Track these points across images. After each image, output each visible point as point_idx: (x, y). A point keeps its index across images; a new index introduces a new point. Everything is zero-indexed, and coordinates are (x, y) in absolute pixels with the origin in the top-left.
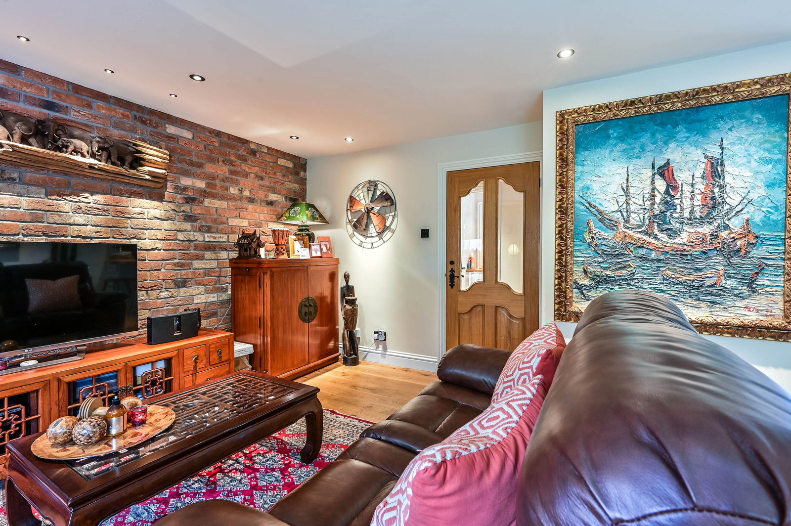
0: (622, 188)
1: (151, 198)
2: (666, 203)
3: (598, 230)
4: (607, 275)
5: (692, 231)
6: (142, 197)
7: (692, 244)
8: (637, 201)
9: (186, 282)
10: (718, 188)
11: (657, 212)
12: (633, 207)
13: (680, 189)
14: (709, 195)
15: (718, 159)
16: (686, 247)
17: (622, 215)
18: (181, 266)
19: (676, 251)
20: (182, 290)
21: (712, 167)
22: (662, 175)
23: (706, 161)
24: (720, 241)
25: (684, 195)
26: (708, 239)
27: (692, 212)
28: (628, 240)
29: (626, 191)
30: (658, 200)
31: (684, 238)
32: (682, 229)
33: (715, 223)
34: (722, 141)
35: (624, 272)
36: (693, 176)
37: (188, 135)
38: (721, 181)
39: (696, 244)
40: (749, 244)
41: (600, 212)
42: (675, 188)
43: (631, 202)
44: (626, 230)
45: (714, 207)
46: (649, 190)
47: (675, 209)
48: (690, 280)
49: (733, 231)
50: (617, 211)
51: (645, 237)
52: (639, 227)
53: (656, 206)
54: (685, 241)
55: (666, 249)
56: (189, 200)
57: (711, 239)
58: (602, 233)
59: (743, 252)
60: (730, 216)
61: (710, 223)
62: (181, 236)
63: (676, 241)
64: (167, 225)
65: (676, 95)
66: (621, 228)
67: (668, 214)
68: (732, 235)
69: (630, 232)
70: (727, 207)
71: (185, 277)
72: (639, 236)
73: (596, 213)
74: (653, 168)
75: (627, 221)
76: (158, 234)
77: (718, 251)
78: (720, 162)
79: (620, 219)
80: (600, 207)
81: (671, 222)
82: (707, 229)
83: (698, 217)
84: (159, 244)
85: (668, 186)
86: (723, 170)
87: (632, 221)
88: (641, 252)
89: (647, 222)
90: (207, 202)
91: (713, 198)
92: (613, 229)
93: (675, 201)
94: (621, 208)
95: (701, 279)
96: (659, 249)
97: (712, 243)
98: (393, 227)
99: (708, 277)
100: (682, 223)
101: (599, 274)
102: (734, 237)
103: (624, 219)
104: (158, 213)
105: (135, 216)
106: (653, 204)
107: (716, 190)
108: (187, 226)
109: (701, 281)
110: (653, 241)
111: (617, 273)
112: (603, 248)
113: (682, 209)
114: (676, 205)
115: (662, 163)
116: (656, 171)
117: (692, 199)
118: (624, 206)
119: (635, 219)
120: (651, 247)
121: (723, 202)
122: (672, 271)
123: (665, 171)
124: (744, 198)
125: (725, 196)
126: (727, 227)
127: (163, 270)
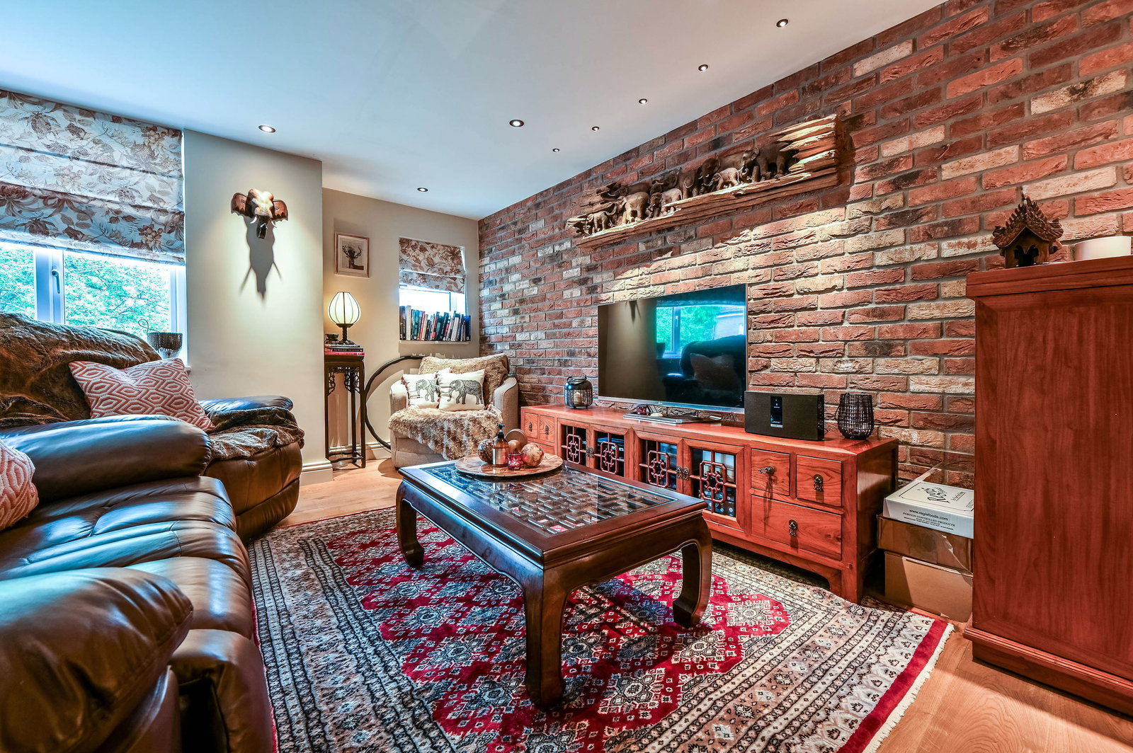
1: (826, 206)
6: (812, 210)
9: (890, 346)
18: (881, 315)
20: (882, 361)
37: (900, 51)
56: (900, 183)
62: (881, 258)
64: (852, 244)
71: (888, 336)
76: (837, 263)
84: (838, 280)
90: (948, 171)
104: (836, 228)
105: (802, 242)
108: (897, 235)
127: (846, 324)
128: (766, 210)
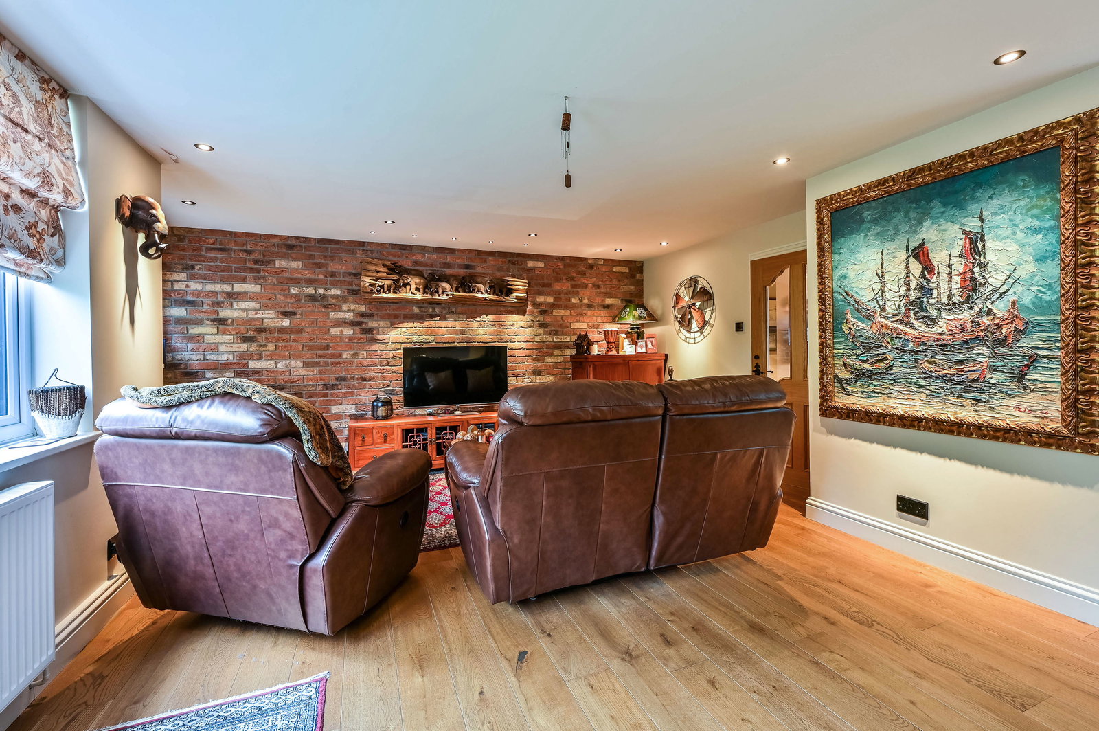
0: (877, 274)
1: (518, 314)
2: (922, 288)
3: (855, 320)
4: (866, 369)
5: (951, 318)
6: (513, 314)
7: (951, 333)
8: (892, 287)
9: (541, 372)
10: (978, 267)
11: (912, 298)
12: (888, 295)
13: (936, 271)
14: (969, 275)
15: (978, 233)
16: (944, 337)
17: (878, 304)
18: (537, 360)
19: (934, 341)
20: (538, 377)
21: (971, 243)
22: (916, 257)
23: (964, 237)
24: (982, 328)
25: (941, 278)
26: (969, 326)
27: (950, 297)
28: (885, 331)
29: (881, 277)
30: (913, 285)
31: (941, 327)
32: (940, 316)
33: (975, 308)
34: (981, 212)
35: (882, 365)
36: (950, 255)
37: (541, 265)
38: (982, 258)
39: (956, 333)
40: (1016, 330)
41: (857, 302)
42: (931, 271)
43: (886, 289)
44: (882, 320)
45: (974, 290)
46: (903, 274)
47: (932, 294)
48: (951, 374)
49: (997, 316)
50: (872, 300)
51: (901, 327)
52: (895, 316)
53: (912, 292)
54: (944, 330)
55: (924, 339)
56: (543, 312)
57: (972, 326)
58: (859, 323)
59: (1010, 340)
60: (993, 299)
61: (971, 308)
62: (537, 339)
63: (934, 330)
64: (528, 331)
65: (930, 167)
66: (878, 319)
67: (925, 300)
68: (996, 322)
69: (885, 321)
70: (990, 288)
71: (540, 368)
72: (895, 325)
73: (853, 302)
74: (907, 250)
75: (883, 310)
76: (523, 338)
77: (980, 340)
78: (979, 236)
79: (876, 308)
80: (856, 297)
81: (928, 308)
82: (967, 316)
83: (957, 302)
84: (523, 345)
85: (923, 269)
86: (984, 246)
87: (888, 309)
88: (898, 343)
89: (903, 309)
90: (555, 312)
91: (973, 279)
92: (869, 319)
93: (930, 285)
94: (877, 296)
95: (963, 373)
96: (916, 340)
97: (973, 331)
98: (712, 322)
99: (970, 371)
100: (939, 310)
101: (857, 367)
102: (998, 324)
103: (880, 308)
104: (522, 323)
105: (509, 327)
106: (908, 290)
107: (977, 270)
108: (541, 331)
109: (963, 375)
110: (909, 330)
111: (875, 366)
112: (861, 339)
113: (939, 294)
114: (932, 290)
115: (917, 244)
116: (910, 253)
117: (950, 281)
118: (880, 294)
119: (890, 308)
120: (907, 337)
121: (985, 283)
122: (931, 364)
123: (920, 253)
124: (1010, 276)
125: (987, 276)
126: (990, 312)
127: (526, 363)
128: (493, 308)
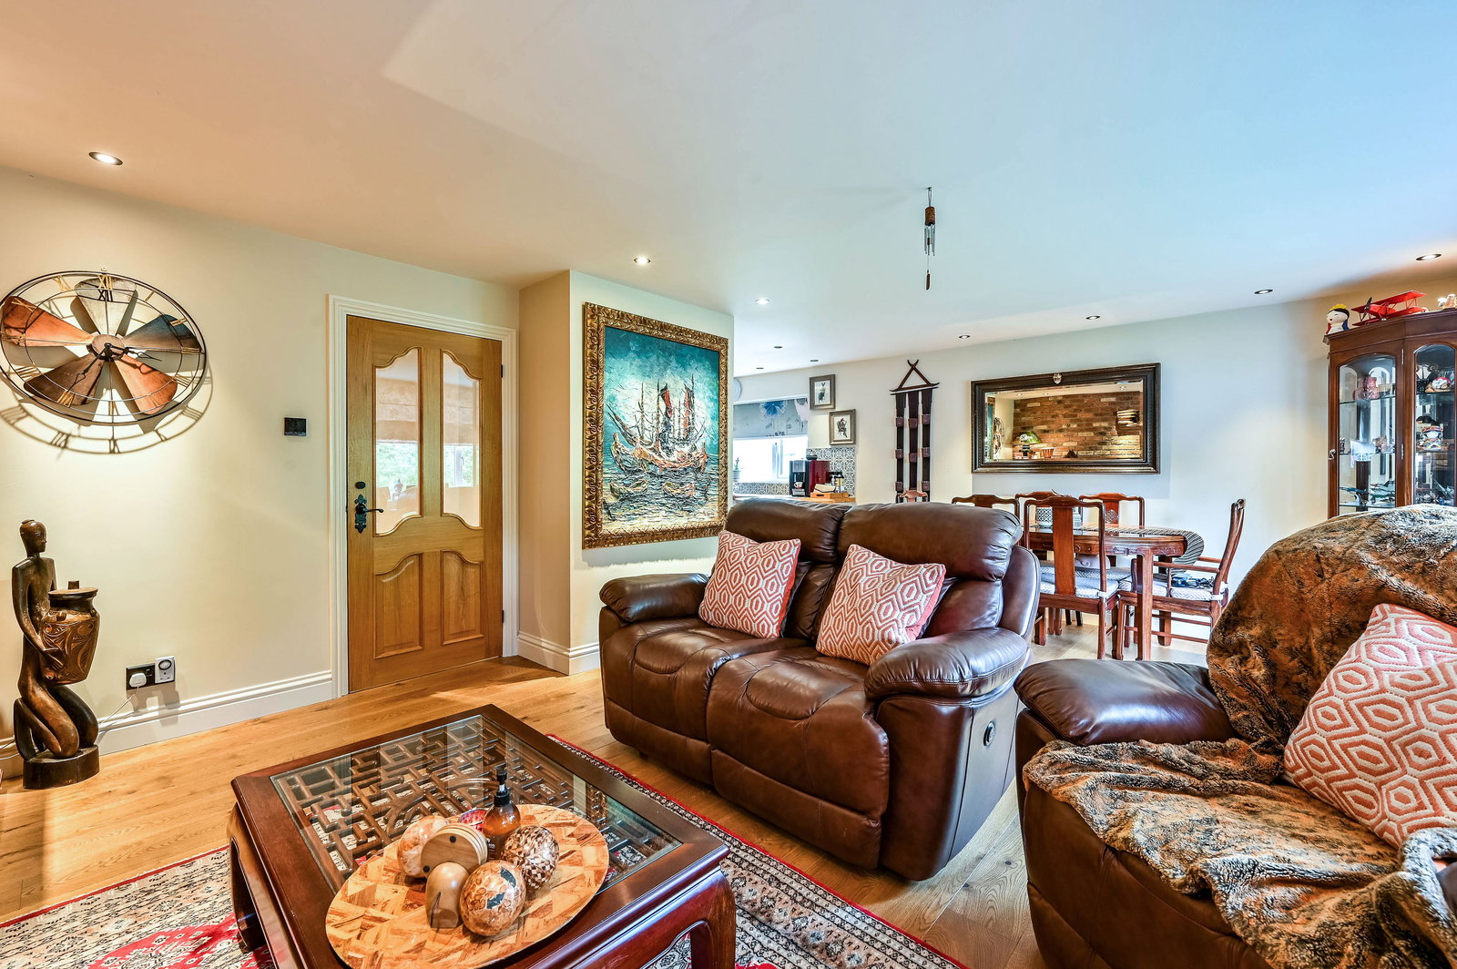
0: (639, 404)
2: (665, 423)
3: (622, 444)
4: (628, 492)
5: (679, 450)
7: (679, 462)
8: (648, 419)
10: (691, 415)
11: (660, 431)
12: (645, 424)
13: (673, 412)
14: (687, 420)
15: (691, 391)
16: (676, 464)
17: (639, 431)
19: (671, 468)
21: (688, 397)
22: (663, 397)
23: (685, 391)
24: (692, 459)
25: (675, 418)
26: (687, 457)
27: (679, 434)
28: (643, 456)
29: (641, 406)
30: (661, 420)
31: (675, 456)
32: (674, 448)
33: (690, 444)
35: (640, 488)
36: (680, 402)
38: (693, 410)
39: (681, 462)
40: (705, 462)
41: (623, 426)
42: (671, 411)
43: (644, 419)
44: (641, 446)
45: (689, 431)
46: (655, 409)
47: (671, 430)
48: (678, 494)
49: (698, 452)
50: (635, 427)
51: (653, 454)
52: (650, 444)
53: (659, 425)
54: (676, 459)
55: (666, 466)
58: (625, 448)
59: (702, 469)
60: (697, 440)
61: (688, 444)
63: (671, 459)
66: (639, 445)
67: (667, 433)
68: (697, 455)
69: (644, 449)
70: (695, 432)
72: (650, 452)
73: (620, 426)
74: (658, 389)
75: (642, 437)
77: (691, 468)
78: (692, 393)
79: (637, 435)
80: (623, 421)
81: (668, 441)
82: (686, 449)
83: (682, 438)
85: (667, 408)
86: (694, 401)
87: (645, 438)
88: (651, 468)
89: (654, 439)
91: (689, 424)
92: (632, 445)
93: (670, 422)
94: (638, 424)
95: (683, 492)
96: (662, 466)
97: (688, 461)
99: (686, 490)
100: (674, 442)
101: (622, 490)
102: (698, 457)
103: (640, 435)
106: (658, 423)
107: (690, 417)
109: (683, 494)
110: (658, 458)
111: (635, 490)
112: (626, 463)
113: (674, 430)
114: (671, 426)
115: (664, 386)
116: (660, 393)
117: (679, 421)
118: (640, 422)
119: (647, 436)
120: (657, 464)
121: (693, 428)
122: (669, 486)
123: (664, 394)
124: (702, 425)
125: (694, 423)
